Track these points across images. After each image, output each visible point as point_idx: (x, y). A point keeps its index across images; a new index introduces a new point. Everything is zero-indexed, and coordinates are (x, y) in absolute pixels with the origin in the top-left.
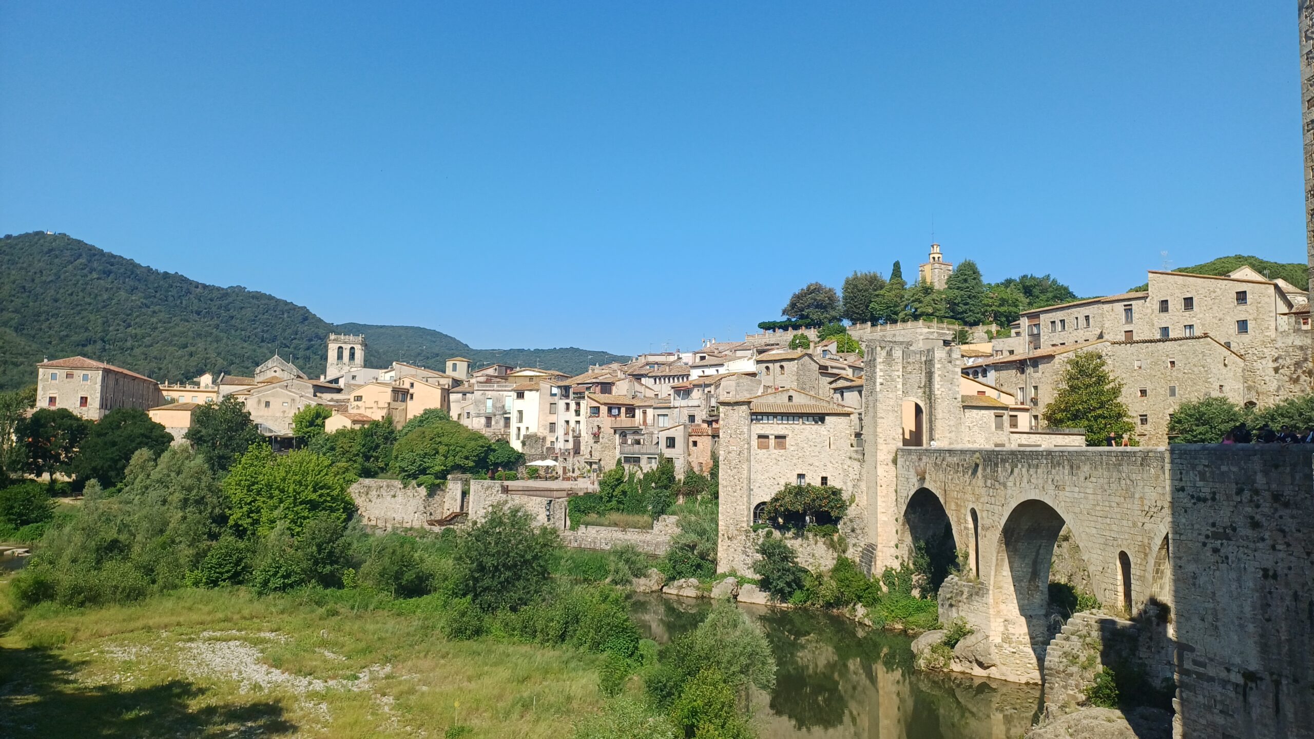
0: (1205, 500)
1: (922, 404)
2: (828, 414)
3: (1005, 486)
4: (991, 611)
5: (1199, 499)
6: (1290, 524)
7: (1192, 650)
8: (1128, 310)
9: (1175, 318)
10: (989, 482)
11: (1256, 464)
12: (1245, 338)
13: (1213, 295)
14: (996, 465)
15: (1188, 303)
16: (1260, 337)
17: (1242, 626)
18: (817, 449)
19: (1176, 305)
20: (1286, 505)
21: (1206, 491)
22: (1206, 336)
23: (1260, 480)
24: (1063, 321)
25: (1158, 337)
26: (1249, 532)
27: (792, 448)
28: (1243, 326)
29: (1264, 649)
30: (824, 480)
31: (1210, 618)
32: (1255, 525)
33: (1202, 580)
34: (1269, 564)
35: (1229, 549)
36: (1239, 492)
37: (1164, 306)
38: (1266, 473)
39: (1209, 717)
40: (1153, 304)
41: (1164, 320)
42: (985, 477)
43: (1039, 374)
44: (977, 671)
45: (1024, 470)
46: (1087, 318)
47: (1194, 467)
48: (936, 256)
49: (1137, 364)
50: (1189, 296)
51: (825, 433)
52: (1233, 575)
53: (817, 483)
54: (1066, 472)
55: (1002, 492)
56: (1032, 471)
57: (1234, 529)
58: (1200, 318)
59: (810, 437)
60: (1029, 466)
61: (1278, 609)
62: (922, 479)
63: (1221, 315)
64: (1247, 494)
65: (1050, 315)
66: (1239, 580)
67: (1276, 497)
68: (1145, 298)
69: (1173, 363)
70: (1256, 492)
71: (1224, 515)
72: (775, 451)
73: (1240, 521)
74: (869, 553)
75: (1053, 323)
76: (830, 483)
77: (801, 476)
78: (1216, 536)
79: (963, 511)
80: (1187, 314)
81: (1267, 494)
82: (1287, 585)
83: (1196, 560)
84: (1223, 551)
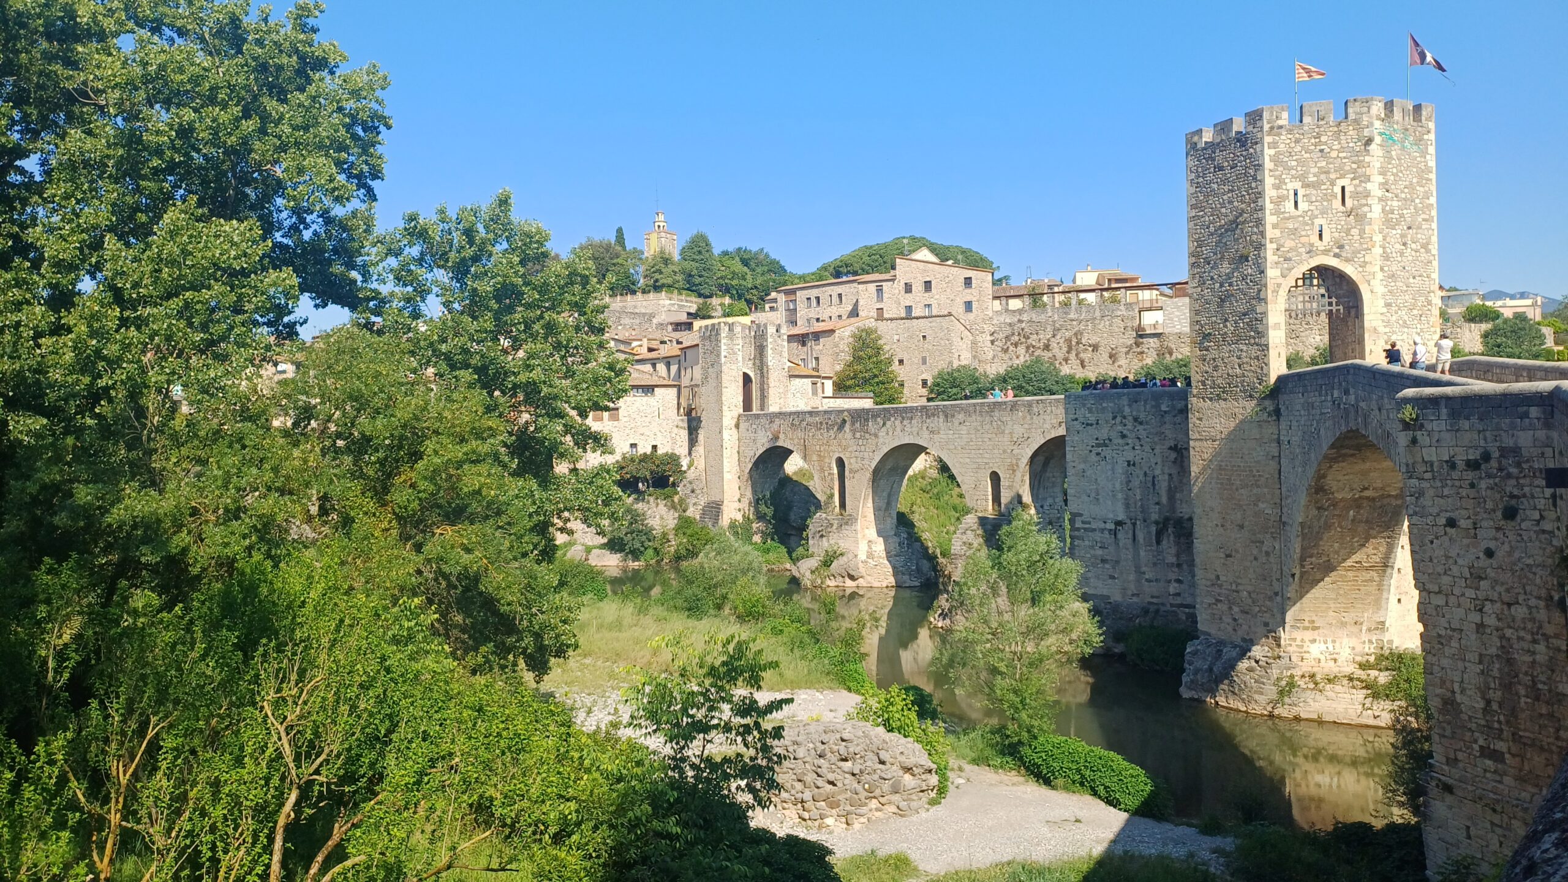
0: (1091, 425)
1: (752, 374)
2: (657, 386)
3: (876, 436)
4: (859, 536)
5: (1088, 424)
6: (1143, 434)
7: (1081, 515)
8: (880, 290)
9: (918, 299)
10: (858, 435)
11: (1125, 401)
12: (971, 316)
13: (947, 280)
14: (867, 420)
15: (928, 285)
16: (981, 316)
17: (1114, 496)
18: (647, 419)
19: (918, 287)
20: (1141, 423)
21: (1092, 419)
22: (950, 314)
23: (1127, 410)
24: (818, 299)
25: (903, 315)
26: (1121, 441)
27: (625, 419)
28: (968, 306)
29: (1127, 506)
30: (655, 447)
31: (1093, 495)
32: (1124, 436)
33: (1088, 473)
34: (1131, 458)
35: (1106, 452)
36: (1114, 418)
37: (908, 288)
38: (1130, 406)
39: (1092, 552)
40: (899, 286)
41: (908, 299)
42: (854, 432)
43: (821, 347)
44: (849, 583)
45: (898, 423)
46: (840, 295)
47: (1084, 405)
48: (662, 224)
49: (896, 337)
50: (928, 279)
51: (655, 404)
52: (1109, 467)
53: (649, 450)
54: (941, 420)
55: (872, 441)
56: (905, 422)
57: (1110, 440)
58: (939, 300)
59: (642, 408)
60: (903, 418)
61: (1136, 483)
62: (776, 438)
63: (952, 297)
64: (1118, 419)
65: (806, 292)
66: (1113, 469)
67: (1136, 419)
68: (893, 280)
69: (924, 337)
70: (1124, 417)
71: (1104, 433)
72: (611, 423)
73: (1114, 435)
74: (714, 509)
75: (809, 299)
76: (660, 452)
77: (634, 446)
78: (1098, 445)
79: (827, 460)
80: (927, 295)
81: (1130, 418)
82: (1141, 468)
83: (1085, 462)
84: (1103, 454)
